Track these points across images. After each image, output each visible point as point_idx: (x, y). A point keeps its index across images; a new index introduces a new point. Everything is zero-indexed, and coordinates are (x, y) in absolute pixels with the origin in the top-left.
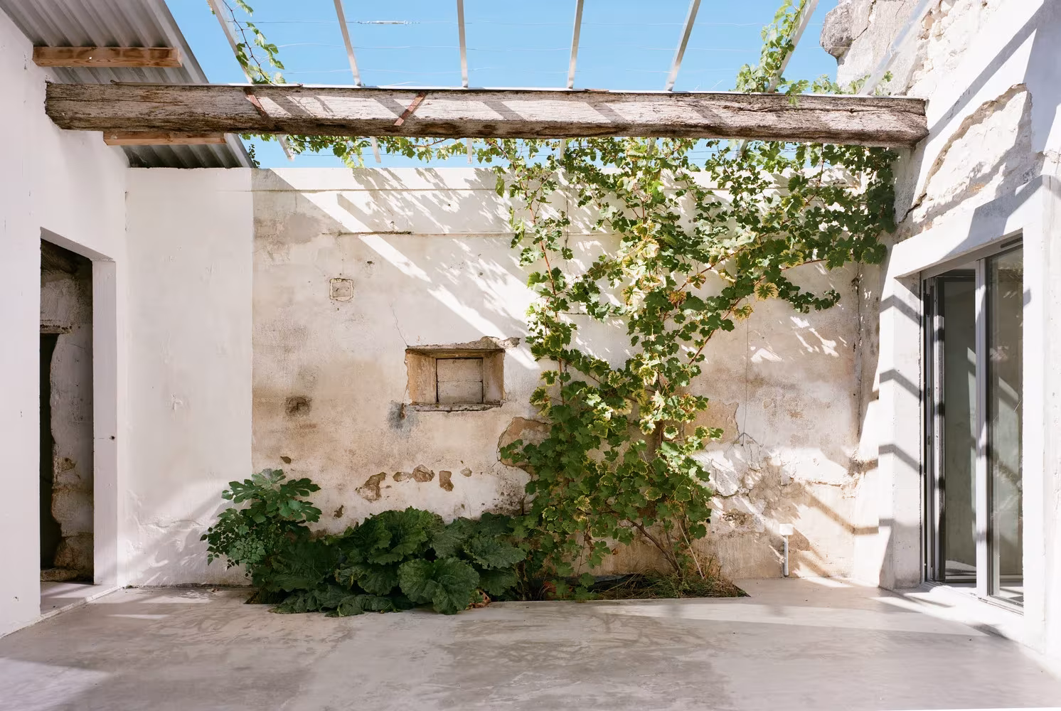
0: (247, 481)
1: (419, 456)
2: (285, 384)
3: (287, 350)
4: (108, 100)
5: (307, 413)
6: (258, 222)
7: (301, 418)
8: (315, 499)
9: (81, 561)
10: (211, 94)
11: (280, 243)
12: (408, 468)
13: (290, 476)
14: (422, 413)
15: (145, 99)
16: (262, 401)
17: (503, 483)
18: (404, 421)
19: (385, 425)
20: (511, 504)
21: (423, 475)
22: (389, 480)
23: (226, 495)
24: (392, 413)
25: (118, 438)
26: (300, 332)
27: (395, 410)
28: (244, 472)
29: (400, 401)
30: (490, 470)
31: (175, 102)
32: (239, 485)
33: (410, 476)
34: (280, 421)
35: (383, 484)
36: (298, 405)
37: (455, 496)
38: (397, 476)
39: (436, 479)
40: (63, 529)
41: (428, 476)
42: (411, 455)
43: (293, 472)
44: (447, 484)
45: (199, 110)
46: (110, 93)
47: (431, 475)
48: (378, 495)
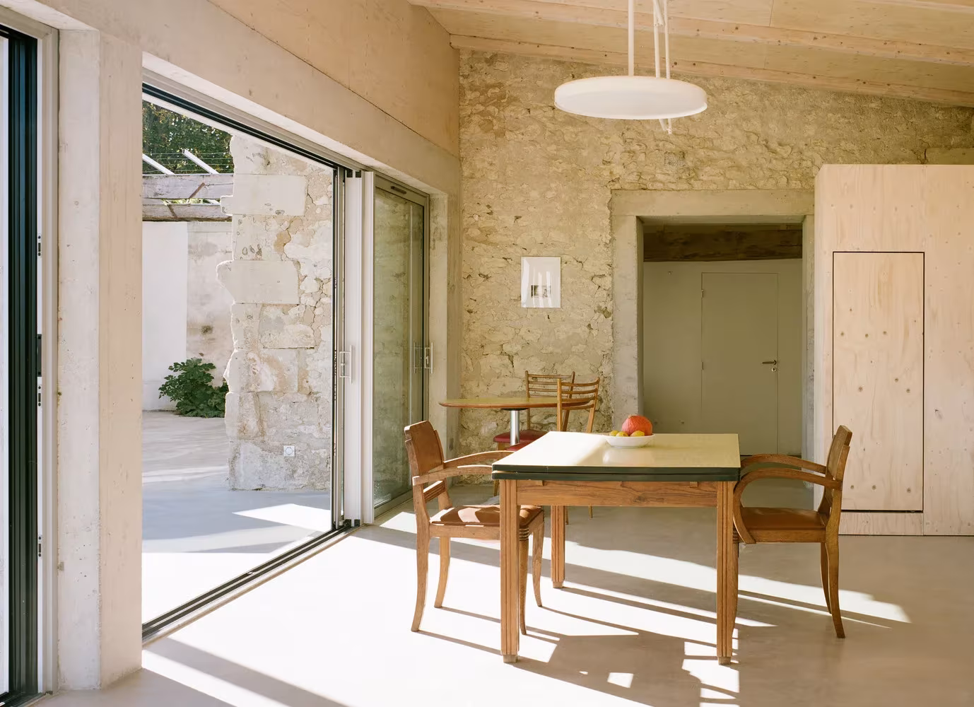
0: (182, 363)
2: (201, 320)
3: (203, 304)
5: (211, 333)
6: (190, 246)
7: (208, 335)
8: (212, 373)
11: (200, 256)
13: (203, 362)
16: (191, 328)
23: (171, 368)
26: (208, 296)
28: (182, 359)
32: (178, 364)
34: (199, 337)
36: (207, 330)
43: (206, 360)
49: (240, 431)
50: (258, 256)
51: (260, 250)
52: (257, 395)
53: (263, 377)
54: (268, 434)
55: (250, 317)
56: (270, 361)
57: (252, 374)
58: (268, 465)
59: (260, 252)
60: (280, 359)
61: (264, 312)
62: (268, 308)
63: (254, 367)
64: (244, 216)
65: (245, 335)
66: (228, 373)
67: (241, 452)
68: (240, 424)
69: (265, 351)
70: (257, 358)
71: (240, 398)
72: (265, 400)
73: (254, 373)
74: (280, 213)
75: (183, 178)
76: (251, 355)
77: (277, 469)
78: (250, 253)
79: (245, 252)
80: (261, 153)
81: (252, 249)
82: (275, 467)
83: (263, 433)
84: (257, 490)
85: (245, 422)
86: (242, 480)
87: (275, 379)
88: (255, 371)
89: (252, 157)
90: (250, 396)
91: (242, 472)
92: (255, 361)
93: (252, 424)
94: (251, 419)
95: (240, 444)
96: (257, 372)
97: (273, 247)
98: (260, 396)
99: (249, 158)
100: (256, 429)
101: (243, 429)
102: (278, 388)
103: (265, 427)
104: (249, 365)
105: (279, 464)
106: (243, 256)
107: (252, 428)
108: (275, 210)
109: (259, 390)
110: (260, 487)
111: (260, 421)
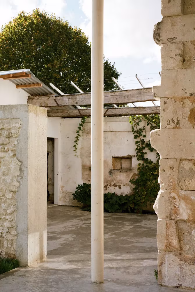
1: (115, 181)
2: (89, 164)
4: (56, 113)
6: (84, 129)
9: (52, 199)
10: (72, 111)
11: (88, 134)
12: (112, 184)
14: (115, 172)
15: (62, 112)
17: (131, 188)
18: (112, 173)
19: (108, 174)
20: (133, 193)
21: (115, 185)
22: (109, 186)
24: (109, 171)
25: (59, 175)
27: (110, 171)
29: (111, 169)
30: (129, 185)
31: (66, 113)
32: (80, 186)
33: (113, 185)
34: (88, 172)
35: (107, 187)
37: (122, 190)
38: (110, 185)
39: (118, 187)
40: (49, 192)
41: (116, 186)
42: (113, 181)
44: (120, 188)
45: (70, 114)
46: (56, 111)
47: (117, 185)
48: (106, 189)
49: (167, 247)
50: (177, 126)
51: (178, 121)
52: (176, 222)
53: (181, 210)
54: (183, 249)
55: (172, 168)
56: (185, 199)
57: (173, 208)
58: (184, 271)
59: (178, 123)
60: (193, 198)
61: (181, 165)
62: (184, 161)
63: (174, 203)
64: (168, 98)
65: (169, 180)
66: (157, 206)
67: (166, 260)
68: (167, 241)
69: (182, 192)
70: (176, 197)
71: (167, 224)
72: (183, 226)
73: (175, 207)
74: (192, 95)
75: (88, 94)
76: (173, 195)
77: (190, 275)
78: (172, 124)
79: (169, 123)
80: (181, 53)
81: (173, 121)
82: (189, 274)
83: (181, 248)
84: (176, 287)
85: (170, 240)
86: (166, 279)
87: (189, 211)
88: (176, 205)
89: (175, 57)
90: (173, 222)
91: (166, 273)
92: (175, 199)
93: (175, 242)
94: (174, 238)
95: (165, 255)
96: (177, 207)
97: (187, 119)
98: (178, 223)
99: (172, 58)
100: (177, 246)
101: (169, 246)
102: (191, 219)
103: (182, 244)
104: (171, 201)
105: (192, 272)
106: (167, 126)
107: (175, 245)
108: (188, 93)
109: (178, 219)
110: (178, 286)
111: (180, 241)
